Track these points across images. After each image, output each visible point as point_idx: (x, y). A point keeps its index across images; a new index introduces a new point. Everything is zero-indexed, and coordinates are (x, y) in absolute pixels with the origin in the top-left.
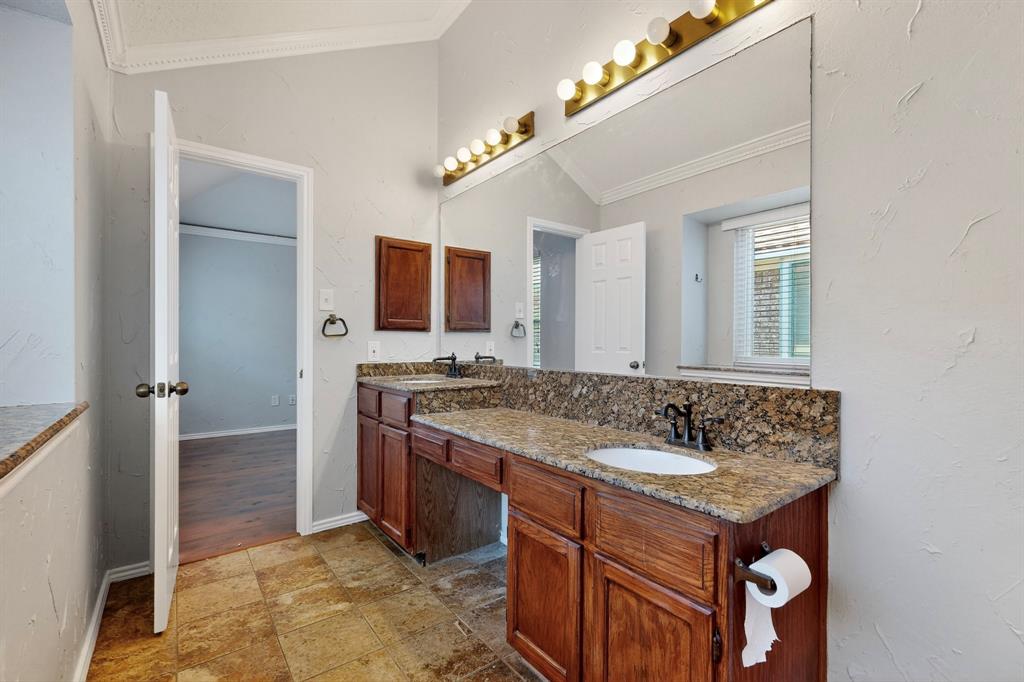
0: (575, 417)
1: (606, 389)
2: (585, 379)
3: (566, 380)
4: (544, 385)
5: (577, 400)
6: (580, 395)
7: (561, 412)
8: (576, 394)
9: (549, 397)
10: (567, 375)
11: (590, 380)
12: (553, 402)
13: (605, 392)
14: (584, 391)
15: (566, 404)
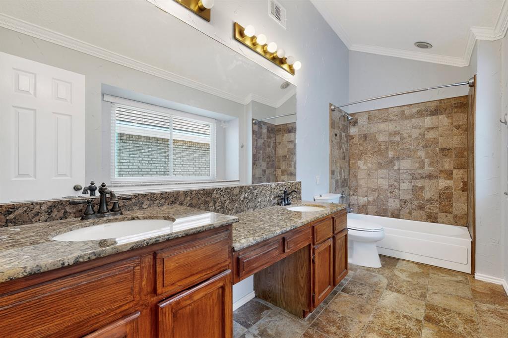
0: (242, 211)
1: (256, 192)
2: (247, 189)
3: (236, 192)
4: (222, 198)
5: (243, 201)
6: (244, 198)
7: (234, 211)
8: (242, 198)
9: (226, 205)
10: (237, 188)
11: (249, 189)
12: (229, 207)
13: (255, 193)
14: (246, 195)
15: (236, 205)
